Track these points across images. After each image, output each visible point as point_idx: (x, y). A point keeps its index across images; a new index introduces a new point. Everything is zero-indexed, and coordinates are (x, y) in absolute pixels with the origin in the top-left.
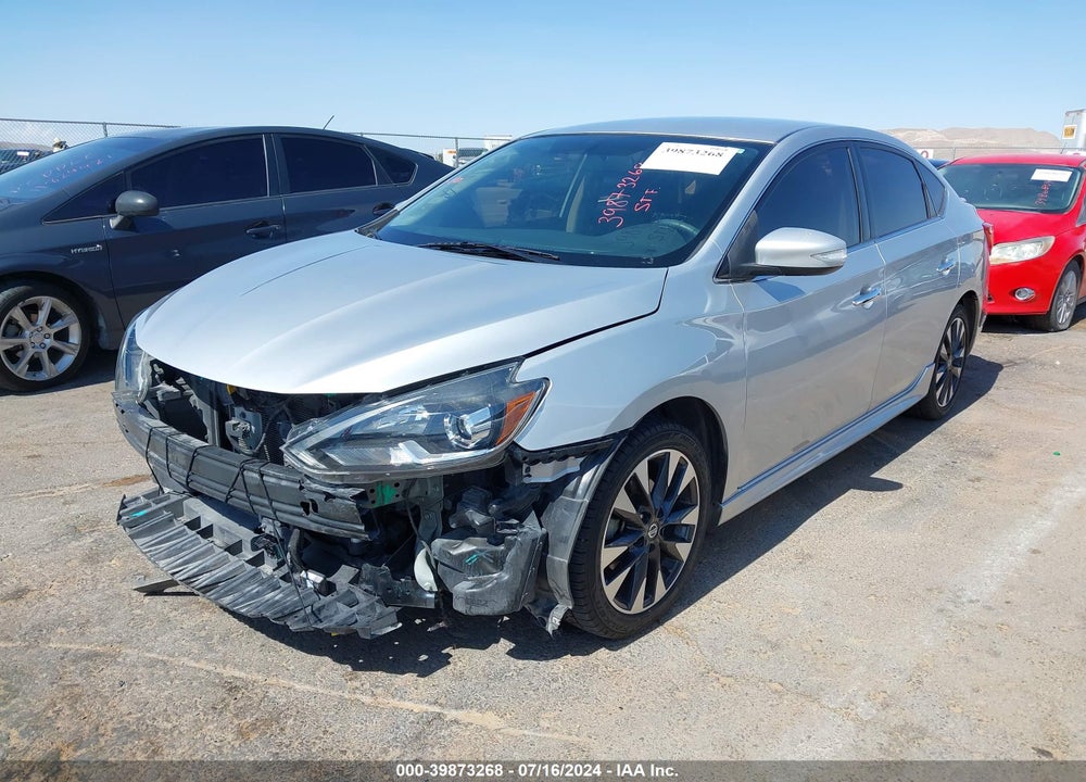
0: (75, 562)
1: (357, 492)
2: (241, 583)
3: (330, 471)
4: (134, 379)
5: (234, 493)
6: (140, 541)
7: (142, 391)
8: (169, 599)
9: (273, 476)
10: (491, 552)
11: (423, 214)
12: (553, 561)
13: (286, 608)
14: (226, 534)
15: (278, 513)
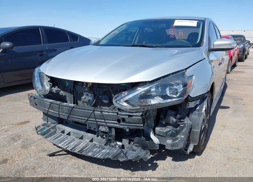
0: (19, 149)
1: (141, 114)
2: (92, 148)
3: (133, 107)
4: (44, 87)
5: (90, 119)
6: (49, 139)
7: (48, 90)
8: (59, 157)
9: (107, 111)
10: (176, 130)
11: (107, 41)
12: (194, 131)
13: (114, 154)
14: (76, 134)
15: (107, 124)
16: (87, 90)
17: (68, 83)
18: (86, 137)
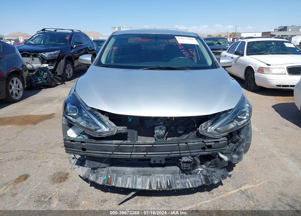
5: (173, 152)
14: (141, 172)
15: (192, 154)
16: (161, 123)
17: (131, 119)
18: (155, 171)
